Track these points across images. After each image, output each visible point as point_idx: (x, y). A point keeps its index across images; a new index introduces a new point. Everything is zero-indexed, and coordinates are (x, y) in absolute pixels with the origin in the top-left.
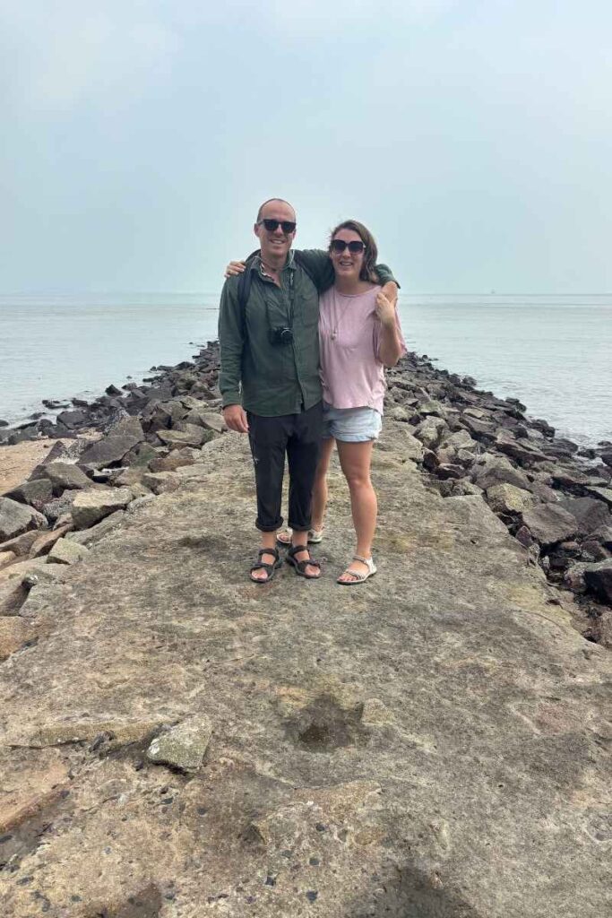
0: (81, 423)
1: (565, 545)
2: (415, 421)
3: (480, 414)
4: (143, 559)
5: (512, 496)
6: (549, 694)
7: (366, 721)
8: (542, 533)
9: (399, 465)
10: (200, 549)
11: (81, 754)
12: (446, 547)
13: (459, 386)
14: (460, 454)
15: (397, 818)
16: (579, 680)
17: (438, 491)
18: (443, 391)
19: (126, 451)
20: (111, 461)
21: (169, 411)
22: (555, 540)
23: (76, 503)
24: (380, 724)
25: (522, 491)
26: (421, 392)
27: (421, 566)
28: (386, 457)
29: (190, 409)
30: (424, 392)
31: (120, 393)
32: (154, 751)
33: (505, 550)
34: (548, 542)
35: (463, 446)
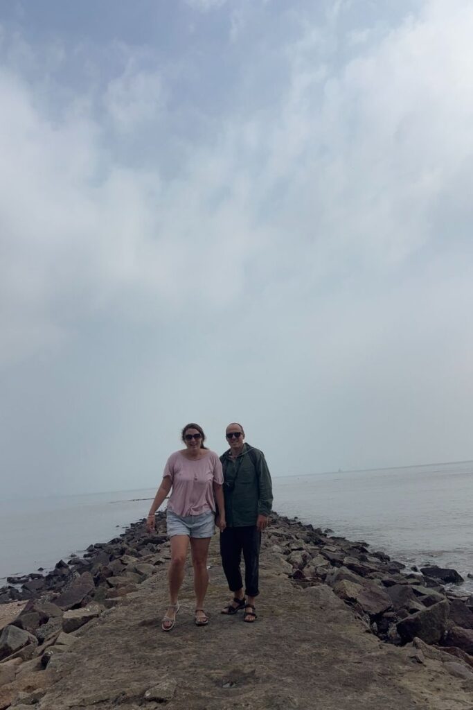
0: (41, 589)
1: (385, 614)
2: (287, 553)
3: (334, 549)
4: (118, 635)
5: (350, 588)
6: (357, 661)
7: (256, 674)
8: (369, 608)
9: (276, 576)
10: (154, 626)
11: (108, 705)
12: (305, 611)
13: (321, 535)
14: (318, 571)
15: (273, 698)
16: (373, 654)
17: (300, 587)
18: (308, 538)
19: (84, 595)
20: (74, 604)
21: (111, 568)
22: (378, 612)
23: (64, 617)
24: (265, 674)
25: (357, 585)
26: (293, 539)
27: (289, 620)
28: (267, 573)
29: (126, 564)
30: (295, 538)
31: (67, 567)
32: (147, 695)
33: (341, 611)
34: (374, 614)
35: (320, 565)
